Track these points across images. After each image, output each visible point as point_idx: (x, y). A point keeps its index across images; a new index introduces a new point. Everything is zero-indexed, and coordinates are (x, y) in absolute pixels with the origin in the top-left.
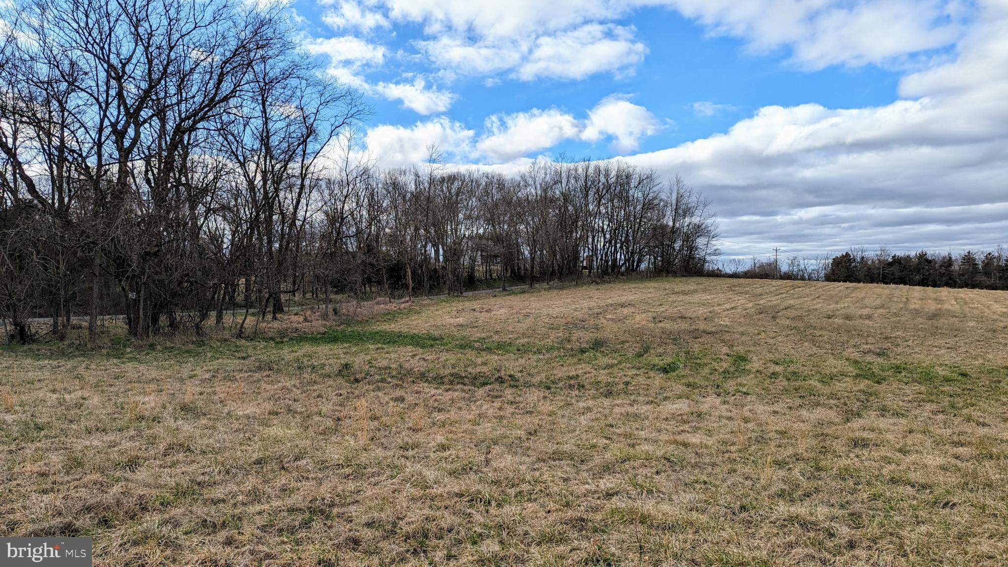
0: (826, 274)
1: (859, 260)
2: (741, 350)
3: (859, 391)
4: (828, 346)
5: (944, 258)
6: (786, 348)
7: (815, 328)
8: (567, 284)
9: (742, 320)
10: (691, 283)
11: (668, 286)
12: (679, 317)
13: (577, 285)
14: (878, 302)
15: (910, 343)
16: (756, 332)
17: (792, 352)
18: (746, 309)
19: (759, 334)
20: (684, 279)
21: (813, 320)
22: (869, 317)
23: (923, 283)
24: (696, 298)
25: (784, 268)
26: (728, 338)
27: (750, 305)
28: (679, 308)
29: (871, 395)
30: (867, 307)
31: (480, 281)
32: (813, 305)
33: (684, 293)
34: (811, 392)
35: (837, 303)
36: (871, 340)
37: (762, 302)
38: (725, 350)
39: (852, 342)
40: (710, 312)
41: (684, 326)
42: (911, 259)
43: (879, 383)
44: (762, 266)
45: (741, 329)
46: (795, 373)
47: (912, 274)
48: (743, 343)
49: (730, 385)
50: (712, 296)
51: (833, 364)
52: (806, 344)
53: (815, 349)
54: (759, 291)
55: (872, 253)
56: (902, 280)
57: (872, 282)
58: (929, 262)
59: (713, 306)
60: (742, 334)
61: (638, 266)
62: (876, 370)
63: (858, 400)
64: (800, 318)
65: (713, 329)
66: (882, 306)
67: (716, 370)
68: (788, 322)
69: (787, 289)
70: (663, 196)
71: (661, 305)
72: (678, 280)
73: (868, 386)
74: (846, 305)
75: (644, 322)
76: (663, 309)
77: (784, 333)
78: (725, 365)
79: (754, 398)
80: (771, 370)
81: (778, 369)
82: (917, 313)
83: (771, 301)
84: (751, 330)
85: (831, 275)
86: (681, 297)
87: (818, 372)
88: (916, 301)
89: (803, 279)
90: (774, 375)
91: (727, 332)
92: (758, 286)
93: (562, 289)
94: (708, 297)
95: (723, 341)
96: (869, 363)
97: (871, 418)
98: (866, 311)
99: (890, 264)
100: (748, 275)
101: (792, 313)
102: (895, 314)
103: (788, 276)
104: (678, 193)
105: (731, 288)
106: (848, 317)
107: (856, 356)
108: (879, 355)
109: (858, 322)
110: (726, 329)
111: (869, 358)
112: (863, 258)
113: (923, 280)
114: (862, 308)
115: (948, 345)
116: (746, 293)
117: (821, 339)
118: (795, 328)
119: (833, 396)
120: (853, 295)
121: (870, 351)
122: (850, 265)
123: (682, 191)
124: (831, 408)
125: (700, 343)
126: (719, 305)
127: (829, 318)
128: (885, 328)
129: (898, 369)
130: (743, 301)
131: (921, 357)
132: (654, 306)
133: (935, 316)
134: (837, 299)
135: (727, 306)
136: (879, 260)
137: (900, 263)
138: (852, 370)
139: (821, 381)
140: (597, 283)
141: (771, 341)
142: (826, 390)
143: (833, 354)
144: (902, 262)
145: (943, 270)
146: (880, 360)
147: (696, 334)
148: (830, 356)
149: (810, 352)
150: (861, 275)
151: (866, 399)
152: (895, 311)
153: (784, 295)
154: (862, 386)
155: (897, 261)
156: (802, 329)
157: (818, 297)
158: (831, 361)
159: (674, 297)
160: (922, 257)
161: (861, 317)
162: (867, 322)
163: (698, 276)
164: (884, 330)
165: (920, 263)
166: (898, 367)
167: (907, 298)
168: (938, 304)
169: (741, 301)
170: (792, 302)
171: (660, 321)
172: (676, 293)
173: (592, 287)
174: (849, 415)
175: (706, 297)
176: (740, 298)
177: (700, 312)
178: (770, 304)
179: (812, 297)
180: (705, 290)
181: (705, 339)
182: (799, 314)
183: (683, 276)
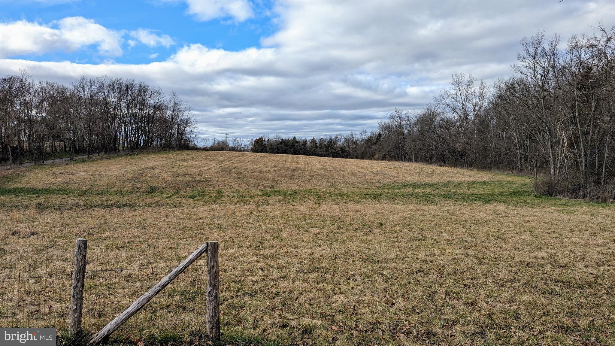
0: (252, 148)
1: (267, 141)
2: (219, 188)
3: (262, 200)
4: (253, 185)
5: (303, 140)
6: (236, 187)
7: (247, 177)
8: (112, 156)
9: (215, 175)
10: (185, 155)
11: (172, 157)
12: (185, 174)
13: (118, 156)
14: (273, 164)
15: (282, 182)
16: (223, 180)
17: (239, 188)
18: (216, 169)
19: (224, 181)
20: (179, 152)
21: (247, 174)
22: (269, 172)
23: (295, 153)
24: (190, 163)
25: (231, 144)
26: (212, 183)
27: (218, 167)
28: (183, 169)
29: (266, 201)
30: (269, 167)
31: (49, 154)
32: (246, 166)
33: (182, 160)
34: (247, 201)
35: (256, 165)
36: (269, 182)
37: (223, 165)
38: (212, 189)
39: (261, 183)
40: (199, 171)
41: (190, 179)
42: (290, 141)
43: (269, 197)
44: (219, 143)
45: (217, 179)
46: (241, 196)
47: (290, 148)
48: (219, 186)
49: (219, 201)
50: (198, 162)
51: (254, 192)
52: (244, 185)
53: (247, 186)
54: (220, 159)
55: (272, 137)
56: (286, 152)
57: (272, 153)
58: (297, 142)
59: (200, 168)
60: (217, 181)
61: (151, 144)
62: (269, 193)
63: (262, 202)
64: (241, 173)
65: (204, 180)
66: (275, 166)
67: (212, 196)
68: (236, 175)
69: (234, 157)
70: (166, 104)
71: (173, 168)
72: (177, 152)
73: (265, 198)
74: (260, 166)
75: (169, 178)
76: (175, 170)
77: (235, 180)
78: (215, 194)
79: (228, 204)
80: (232, 195)
81: (235, 194)
82: (287, 169)
83: (227, 164)
84: (220, 179)
85: (254, 149)
86: (182, 163)
87: (249, 195)
88: (288, 163)
89: (240, 151)
90: (234, 196)
91: (210, 181)
92: (220, 156)
93: (109, 158)
94: (196, 163)
95: (210, 185)
96: (267, 191)
97: (265, 206)
98: (268, 169)
99: (281, 143)
100: (212, 149)
101: (237, 171)
102: (279, 170)
103: (233, 149)
104: (174, 102)
105: (206, 157)
106: (261, 172)
107: (263, 188)
108: (271, 187)
109: (264, 175)
110: (210, 179)
111: (267, 189)
112: (269, 139)
113: (295, 151)
114: (266, 167)
115: (295, 183)
116: (214, 160)
117: (250, 182)
118: (239, 178)
119: (254, 201)
120: (263, 161)
121: (268, 186)
122: (263, 143)
123: (176, 101)
124: (253, 205)
125: (200, 186)
126: (202, 167)
127: (253, 172)
128: (275, 176)
129: (276, 192)
130: (214, 165)
131: (284, 187)
132: (169, 168)
133: (294, 170)
134: (257, 163)
135: (207, 168)
136: (276, 141)
137: (285, 143)
138: (260, 193)
139: (250, 198)
140: (130, 155)
141: (230, 184)
142: (252, 200)
143: (254, 188)
144: (286, 142)
145: (303, 147)
146: (271, 189)
147: (197, 182)
148: (253, 189)
149: (246, 188)
150: (268, 148)
151: (264, 202)
152: (279, 168)
153: (233, 161)
154: (263, 198)
155: (284, 141)
156: (242, 178)
157: (248, 162)
158: (254, 191)
159: (178, 164)
160: (294, 139)
161: (266, 171)
162: (268, 174)
163: (187, 150)
164: (274, 178)
165: (293, 143)
166: (276, 191)
167: (285, 162)
168: (296, 164)
169: (213, 164)
170: (236, 165)
171: (177, 177)
172: (178, 161)
173: (128, 157)
174: (258, 206)
175: (194, 163)
176: (212, 163)
177: (195, 171)
178: (226, 166)
179: (246, 162)
180: (193, 159)
181: (202, 184)
182: (240, 171)
183: (178, 150)
